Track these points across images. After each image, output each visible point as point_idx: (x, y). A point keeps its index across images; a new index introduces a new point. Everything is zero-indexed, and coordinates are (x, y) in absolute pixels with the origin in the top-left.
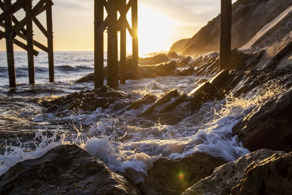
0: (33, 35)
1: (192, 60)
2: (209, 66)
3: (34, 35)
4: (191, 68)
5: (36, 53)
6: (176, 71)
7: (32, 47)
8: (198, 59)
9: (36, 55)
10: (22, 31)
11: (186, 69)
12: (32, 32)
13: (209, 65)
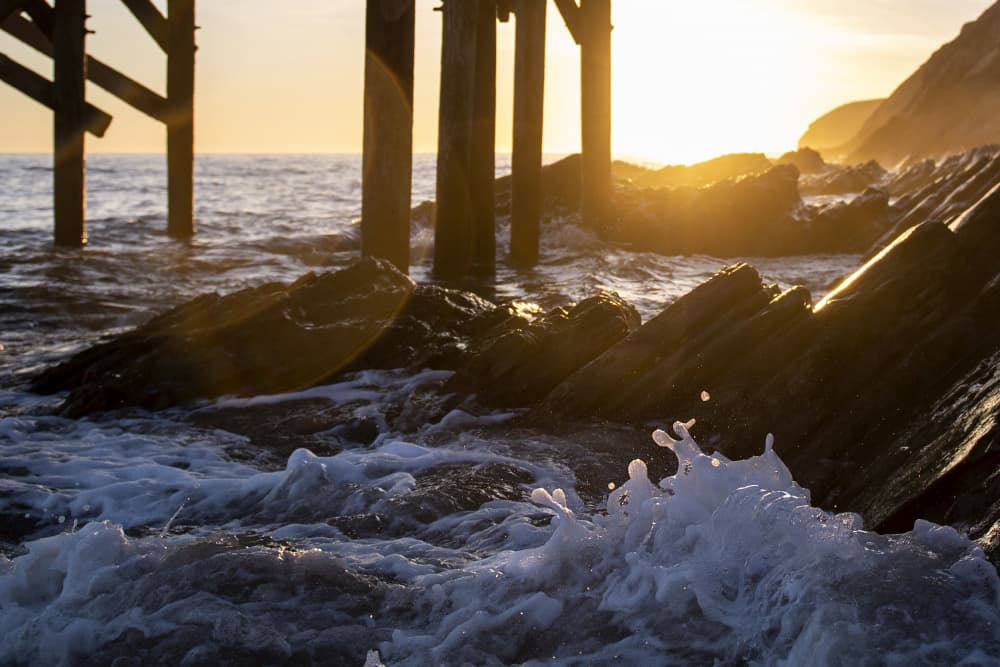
0: (85, 32)
1: (884, 177)
2: (962, 187)
3: (93, 32)
4: (871, 196)
5: (99, 122)
6: (800, 214)
7: (81, 91)
8: (915, 171)
9: (100, 134)
10: (30, 14)
11: (848, 201)
12: (86, 17)
13: (956, 185)
